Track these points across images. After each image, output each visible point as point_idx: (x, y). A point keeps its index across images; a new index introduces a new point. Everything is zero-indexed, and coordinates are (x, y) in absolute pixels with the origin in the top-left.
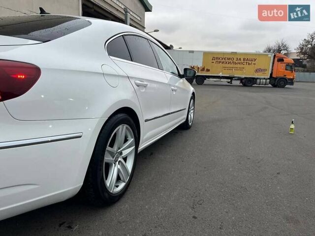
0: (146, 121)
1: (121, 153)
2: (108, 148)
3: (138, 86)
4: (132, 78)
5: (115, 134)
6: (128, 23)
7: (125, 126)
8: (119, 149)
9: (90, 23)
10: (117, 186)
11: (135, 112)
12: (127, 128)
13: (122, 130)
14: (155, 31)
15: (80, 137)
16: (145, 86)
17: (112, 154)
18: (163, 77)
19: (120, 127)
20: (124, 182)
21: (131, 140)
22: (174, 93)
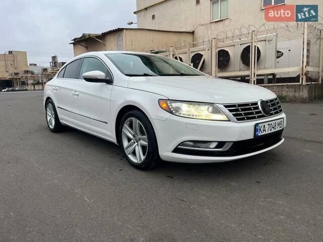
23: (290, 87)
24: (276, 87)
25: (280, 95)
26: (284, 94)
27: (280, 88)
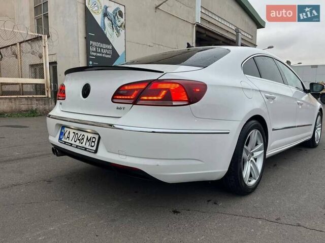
0: (273, 130)
1: (253, 155)
2: (245, 146)
3: (267, 98)
4: (263, 91)
5: (249, 137)
6: (240, 44)
7: (257, 131)
8: (252, 150)
9: (229, 51)
10: (250, 181)
11: (264, 120)
12: (258, 133)
13: (254, 135)
14: (268, 48)
15: (228, 133)
16: (273, 99)
17: (247, 152)
18: (289, 91)
19: (254, 131)
20: (255, 179)
21: (261, 145)
22: (300, 107)
23: (39, 100)
24: (24, 99)
25: (30, 108)
26: (34, 107)
27: (29, 100)
